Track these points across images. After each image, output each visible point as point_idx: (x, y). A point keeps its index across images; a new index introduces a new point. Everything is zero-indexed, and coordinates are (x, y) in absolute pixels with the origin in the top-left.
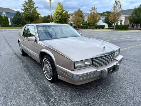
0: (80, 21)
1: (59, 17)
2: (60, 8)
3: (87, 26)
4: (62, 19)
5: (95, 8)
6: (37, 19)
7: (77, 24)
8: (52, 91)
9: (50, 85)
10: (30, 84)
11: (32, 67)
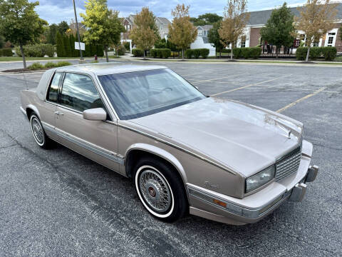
0: (149, 39)
1: (98, 30)
2: (100, 7)
3: (166, 51)
4: (105, 34)
5: (186, 7)
6: (39, 36)
7: (143, 47)
8: (178, 245)
9: (166, 230)
10: (114, 234)
11: (90, 184)
